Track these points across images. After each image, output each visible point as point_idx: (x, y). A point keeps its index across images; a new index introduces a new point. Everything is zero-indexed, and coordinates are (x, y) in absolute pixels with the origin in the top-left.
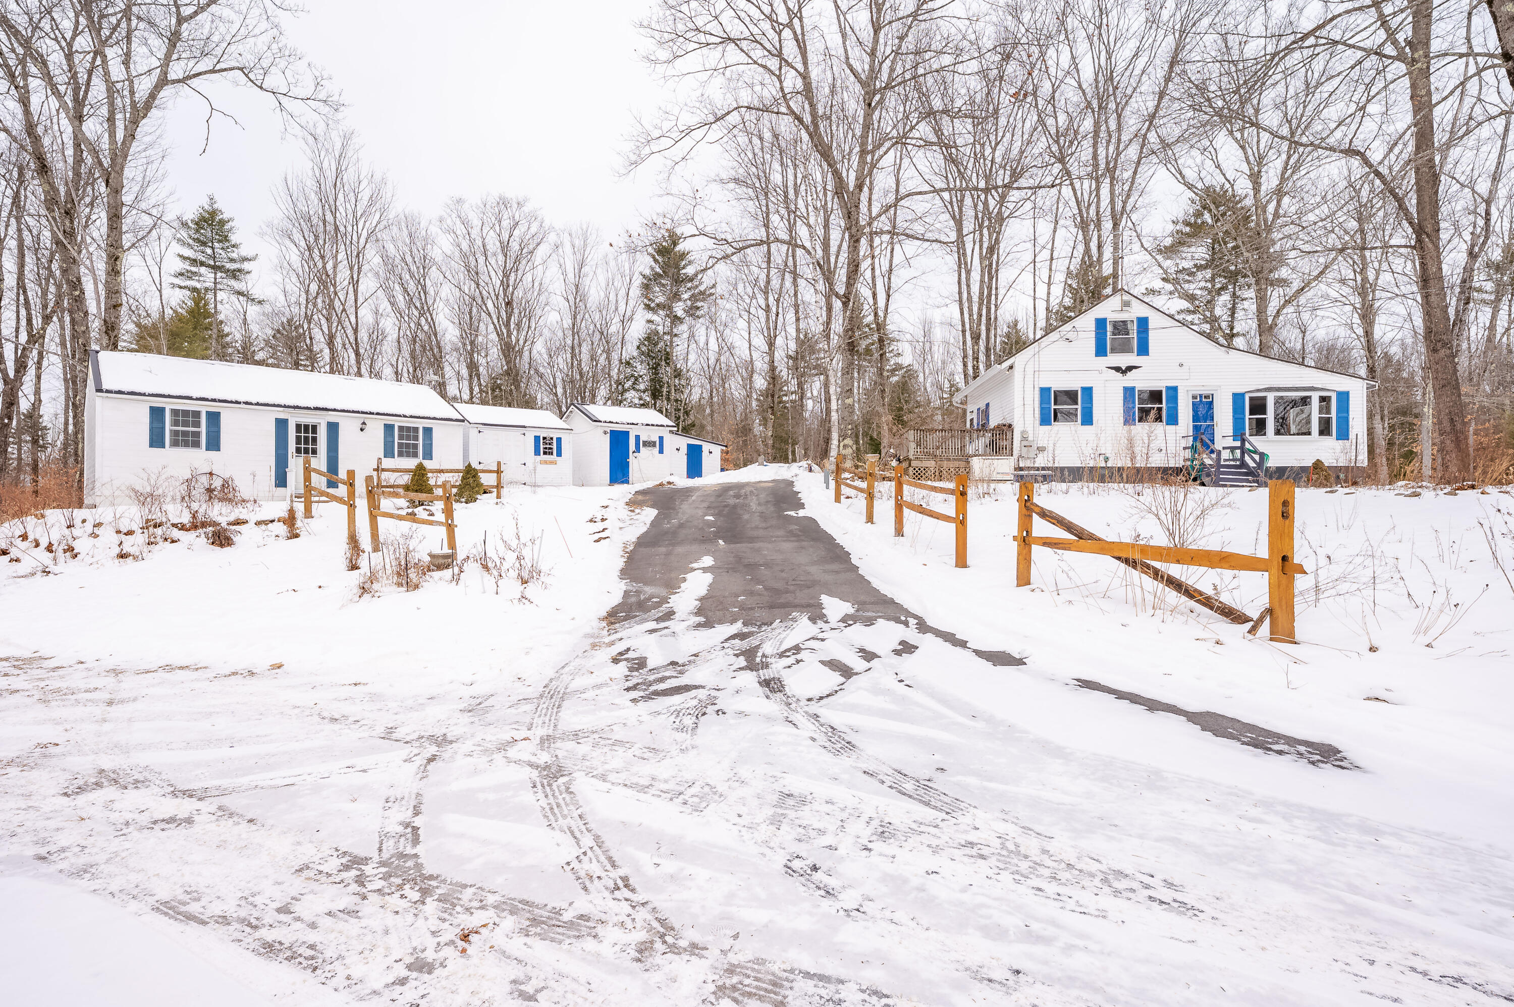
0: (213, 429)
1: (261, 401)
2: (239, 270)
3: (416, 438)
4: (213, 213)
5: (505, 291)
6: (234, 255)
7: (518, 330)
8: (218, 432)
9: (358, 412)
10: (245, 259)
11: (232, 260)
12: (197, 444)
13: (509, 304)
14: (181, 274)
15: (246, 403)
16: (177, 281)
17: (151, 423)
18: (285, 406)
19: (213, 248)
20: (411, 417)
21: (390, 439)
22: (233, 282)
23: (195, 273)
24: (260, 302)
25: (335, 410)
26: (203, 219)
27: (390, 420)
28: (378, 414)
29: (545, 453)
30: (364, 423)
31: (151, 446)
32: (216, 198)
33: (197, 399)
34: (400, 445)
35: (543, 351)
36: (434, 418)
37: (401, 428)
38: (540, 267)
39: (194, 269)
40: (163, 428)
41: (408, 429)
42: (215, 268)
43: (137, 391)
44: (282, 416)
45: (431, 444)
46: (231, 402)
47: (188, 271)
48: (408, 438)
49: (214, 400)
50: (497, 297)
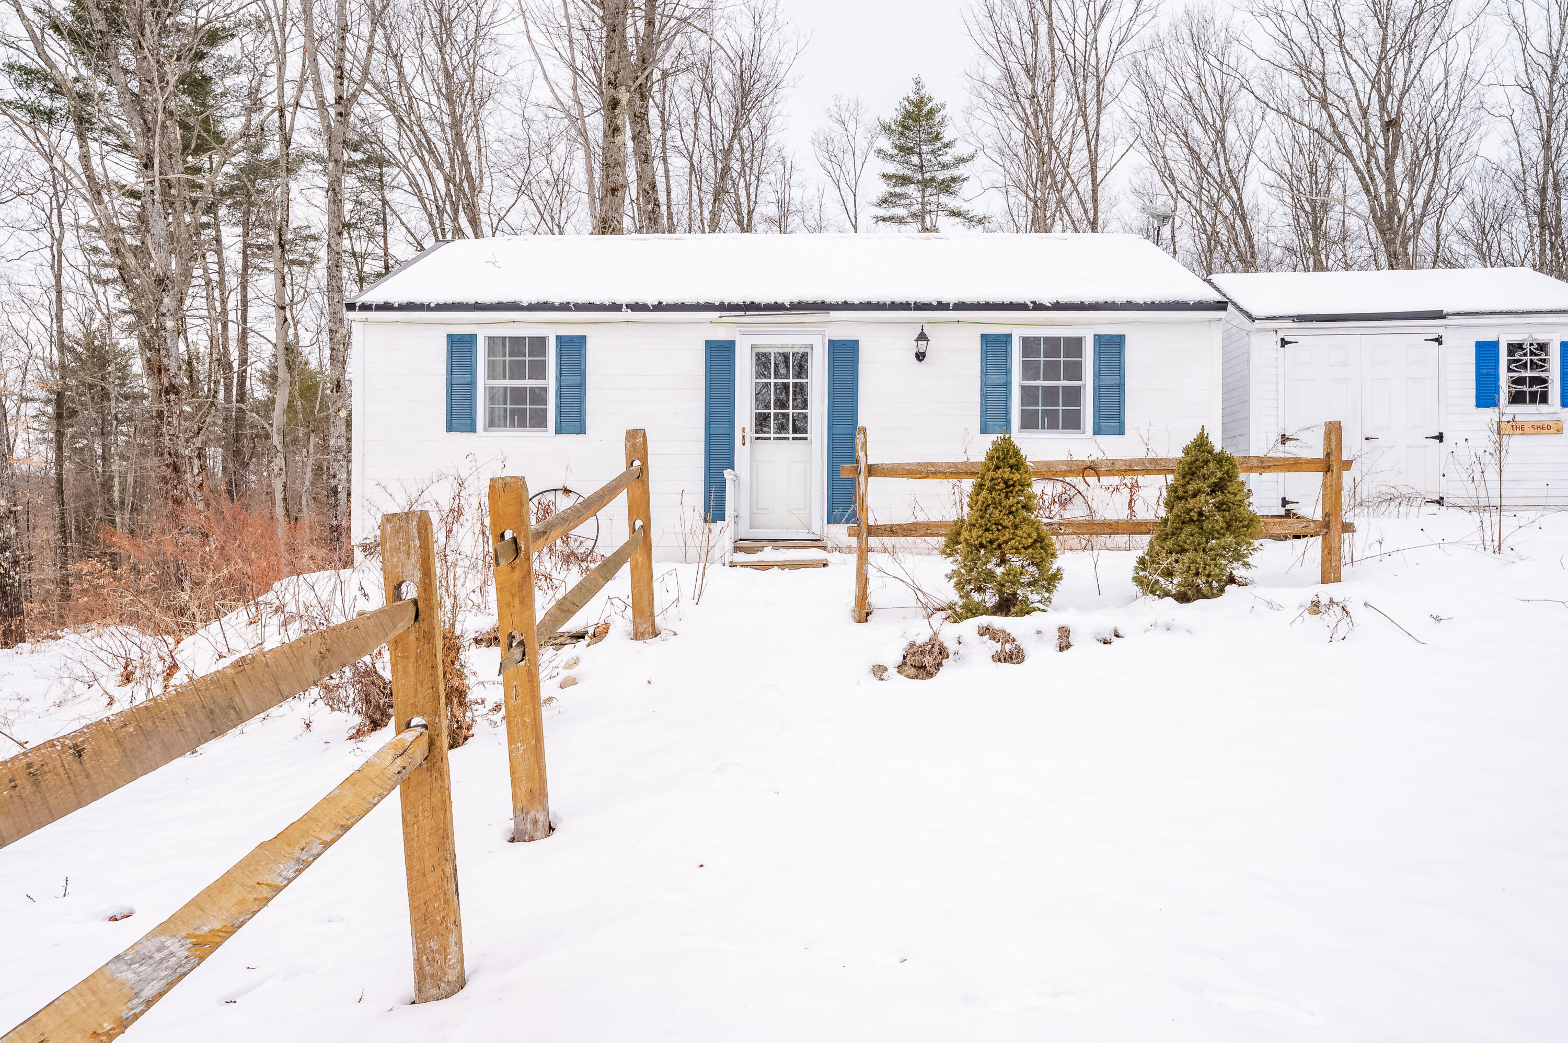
0: (569, 380)
1: (668, 299)
2: (954, 180)
3: (1075, 371)
4: (920, 103)
5: (1383, 101)
6: (947, 159)
7: (1413, 182)
8: (581, 386)
9: (905, 306)
10: (961, 161)
11: (944, 166)
12: (539, 421)
13: (1391, 125)
14: (885, 201)
15: (636, 307)
16: (882, 212)
17: (450, 372)
18: (722, 307)
19: (920, 154)
20: (1058, 306)
21: (996, 379)
22: (944, 199)
23: (900, 196)
24: (980, 221)
25: (846, 306)
26: (908, 115)
27: (997, 323)
28: (961, 306)
29: (1517, 398)
30: (922, 337)
31: (450, 428)
32: (924, 80)
33: (532, 307)
34: (1028, 394)
35: (1466, 224)
36: (1129, 306)
37: (1029, 345)
38: (1462, 37)
39: (898, 190)
40: (472, 384)
41: (1052, 344)
42: (925, 184)
43: (418, 299)
44: (720, 334)
45: (1121, 386)
46: (602, 308)
47: (891, 194)
48: (1052, 371)
49: (564, 307)
50: (1365, 113)
